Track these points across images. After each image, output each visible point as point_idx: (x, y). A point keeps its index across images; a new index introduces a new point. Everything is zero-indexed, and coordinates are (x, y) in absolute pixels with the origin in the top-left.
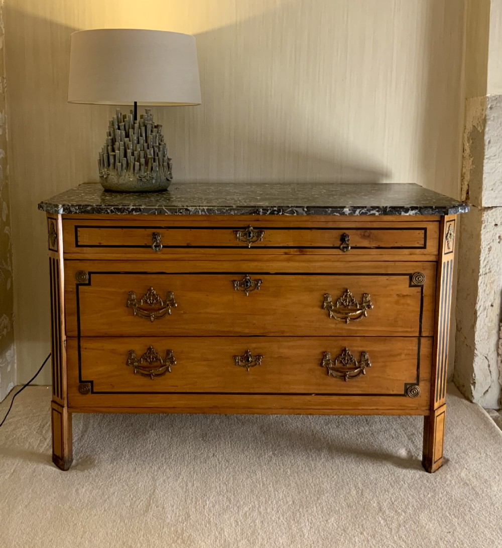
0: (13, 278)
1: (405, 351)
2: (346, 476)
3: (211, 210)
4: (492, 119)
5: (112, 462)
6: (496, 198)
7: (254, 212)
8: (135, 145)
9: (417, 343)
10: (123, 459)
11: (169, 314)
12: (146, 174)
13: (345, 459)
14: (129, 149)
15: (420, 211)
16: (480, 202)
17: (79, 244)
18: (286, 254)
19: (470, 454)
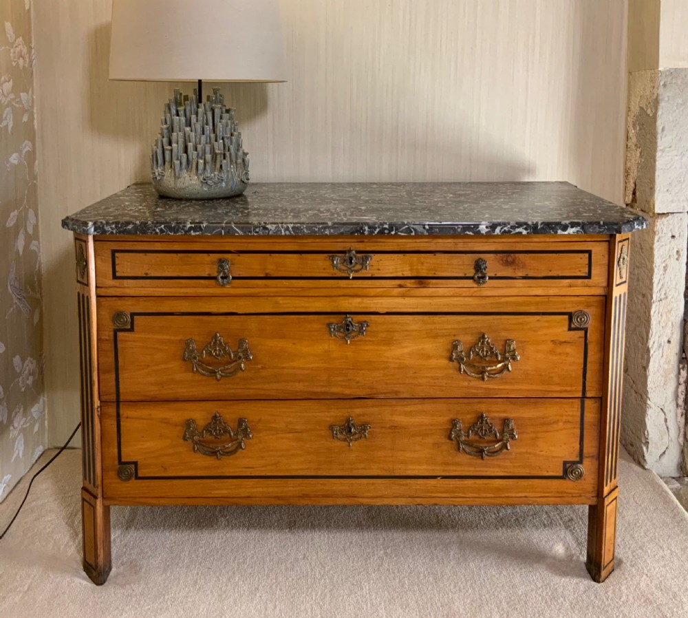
0: (44, 308)
1: (564, 418)
2: (484, 591)
3: (297, 228)
4: (666, 99)
5: (165, 571)
6: (672, 201)
7: (357, 231)
8: (199, 136)
9: (580, 407)
10: (180, 565)
11: (241, 369)
12: (213, 175)
13: (482, 561)
14: (190, 142)
15: (583, 228)
16: (652, 207)
17: (118, 274)
18: (400, 286)
19: (649, 551)
